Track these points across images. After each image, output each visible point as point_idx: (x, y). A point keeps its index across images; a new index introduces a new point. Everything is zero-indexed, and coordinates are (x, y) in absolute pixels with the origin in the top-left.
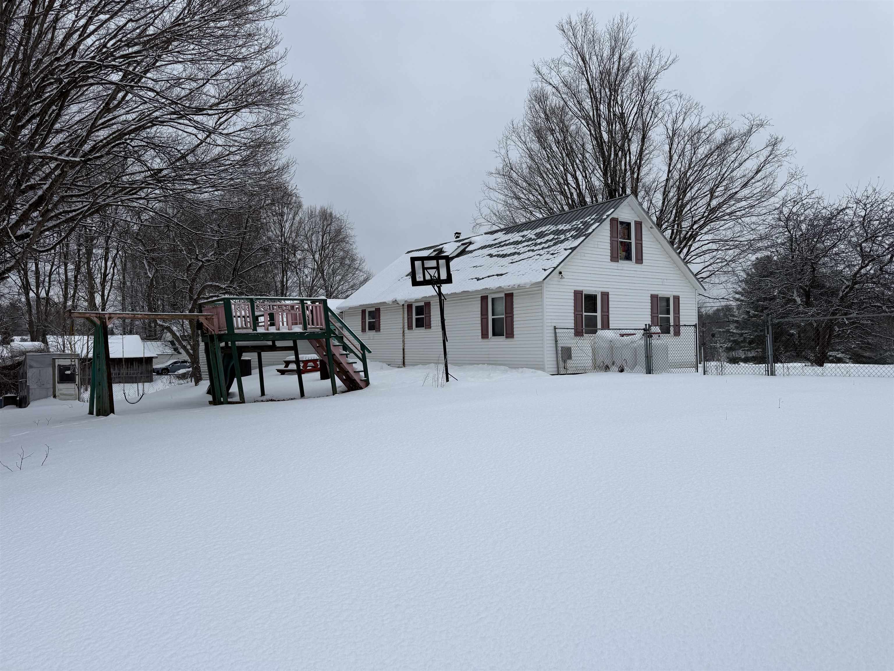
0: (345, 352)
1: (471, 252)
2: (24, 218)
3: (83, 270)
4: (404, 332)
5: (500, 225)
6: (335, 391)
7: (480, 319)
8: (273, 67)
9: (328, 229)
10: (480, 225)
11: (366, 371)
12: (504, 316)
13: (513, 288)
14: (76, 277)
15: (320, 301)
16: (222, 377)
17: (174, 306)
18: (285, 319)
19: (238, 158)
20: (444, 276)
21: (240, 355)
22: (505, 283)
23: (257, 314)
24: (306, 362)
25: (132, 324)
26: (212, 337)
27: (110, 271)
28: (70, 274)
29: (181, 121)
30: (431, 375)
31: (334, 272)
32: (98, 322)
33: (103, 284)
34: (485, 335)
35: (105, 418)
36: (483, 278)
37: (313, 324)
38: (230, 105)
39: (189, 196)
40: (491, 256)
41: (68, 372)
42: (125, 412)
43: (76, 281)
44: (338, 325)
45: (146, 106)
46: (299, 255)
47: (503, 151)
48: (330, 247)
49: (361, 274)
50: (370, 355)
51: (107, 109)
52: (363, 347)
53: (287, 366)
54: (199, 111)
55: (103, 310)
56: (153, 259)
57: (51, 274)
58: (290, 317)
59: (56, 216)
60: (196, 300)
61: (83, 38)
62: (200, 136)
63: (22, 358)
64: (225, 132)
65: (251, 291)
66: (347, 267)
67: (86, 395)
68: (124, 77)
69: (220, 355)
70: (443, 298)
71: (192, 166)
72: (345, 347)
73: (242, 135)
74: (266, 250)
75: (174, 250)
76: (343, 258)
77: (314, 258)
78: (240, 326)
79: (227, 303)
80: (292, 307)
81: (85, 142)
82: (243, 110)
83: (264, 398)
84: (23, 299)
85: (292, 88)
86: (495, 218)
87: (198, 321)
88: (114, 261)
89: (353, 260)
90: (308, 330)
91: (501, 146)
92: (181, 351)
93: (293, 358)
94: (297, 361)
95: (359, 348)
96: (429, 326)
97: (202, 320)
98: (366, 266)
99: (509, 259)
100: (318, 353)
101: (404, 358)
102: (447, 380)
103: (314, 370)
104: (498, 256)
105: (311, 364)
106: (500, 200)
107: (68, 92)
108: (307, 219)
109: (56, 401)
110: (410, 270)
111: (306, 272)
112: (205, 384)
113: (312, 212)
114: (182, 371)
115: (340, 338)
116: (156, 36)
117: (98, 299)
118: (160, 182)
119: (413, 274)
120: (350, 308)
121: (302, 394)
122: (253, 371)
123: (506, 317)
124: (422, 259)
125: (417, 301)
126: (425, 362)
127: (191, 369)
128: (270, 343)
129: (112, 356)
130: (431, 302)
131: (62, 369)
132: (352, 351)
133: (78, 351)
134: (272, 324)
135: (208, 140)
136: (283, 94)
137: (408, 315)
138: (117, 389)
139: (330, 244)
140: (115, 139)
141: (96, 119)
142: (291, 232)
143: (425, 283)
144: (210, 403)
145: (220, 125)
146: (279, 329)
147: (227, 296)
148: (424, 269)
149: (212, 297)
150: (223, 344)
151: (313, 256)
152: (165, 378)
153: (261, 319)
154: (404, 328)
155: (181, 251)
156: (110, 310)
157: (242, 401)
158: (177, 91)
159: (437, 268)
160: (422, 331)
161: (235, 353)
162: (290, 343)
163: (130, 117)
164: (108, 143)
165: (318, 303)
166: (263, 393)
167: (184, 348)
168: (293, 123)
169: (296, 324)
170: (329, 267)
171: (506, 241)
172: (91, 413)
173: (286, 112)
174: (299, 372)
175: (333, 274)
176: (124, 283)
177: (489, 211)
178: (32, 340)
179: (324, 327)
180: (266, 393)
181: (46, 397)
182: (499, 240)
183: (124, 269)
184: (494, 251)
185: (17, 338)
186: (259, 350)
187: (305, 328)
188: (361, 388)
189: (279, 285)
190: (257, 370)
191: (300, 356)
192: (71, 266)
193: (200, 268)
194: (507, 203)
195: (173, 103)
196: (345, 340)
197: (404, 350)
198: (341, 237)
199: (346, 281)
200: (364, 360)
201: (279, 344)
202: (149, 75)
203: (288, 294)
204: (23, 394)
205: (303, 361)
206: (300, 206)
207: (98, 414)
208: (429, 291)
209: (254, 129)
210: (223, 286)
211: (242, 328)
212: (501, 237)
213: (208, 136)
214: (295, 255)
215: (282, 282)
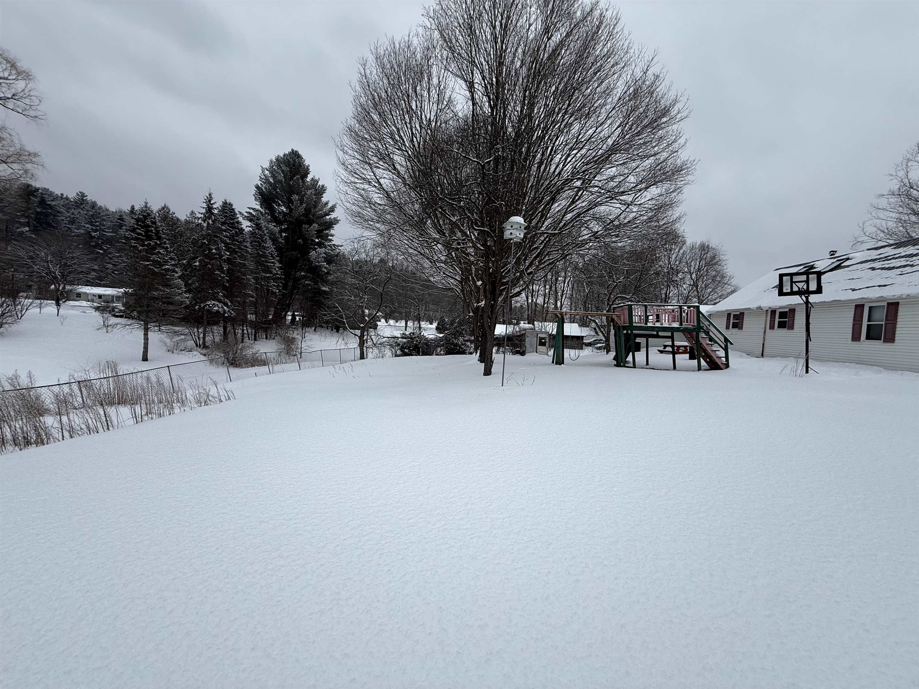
0: (710, 343)
1: (848, 266)
2: (531, 265)
3: (553, 289)
4: (765, 331)
5: (888, 241)
6: (699, 368)
7: (852, 324)
8: (675, 154)
9: (705, 256)
10: (862, 242)
11: (727, 357)
12: (883, 323)
13: (901, 297)
14: (549, 292)
15: (694, 307)
16: (623, 350)
17: (598, 309)
18: (667, 318)
19: (645, 218)
20: (813, 286)
21: (635, 339)
22: (889, 293)
23: (648, 314)
24: (679, 347)
25: (574, 317)
26: (619, 327)
27: (566, 289)
28: (547, 291)
29: (613, 201)
30: (790, 367)
31: (706, 286)
32: (560, 316)
33: (562, 296)
34: (856, 337)
35: (559, 366)
36: (860, 289)
37: (687, 322)
38: (643, 186)
39: (613, 245)
40: (873, 269)
41: (543, 341)
42: (568, 365)
43: (549, 294)
44: (707, 323)
45: (593, 196)
46: (680, 275)
47: (901, 174)
48: (705, 269)
49: (729, 287)
50: (732, 346)
51: (573, 202)
52: (726, 340)
53: (665, 348)
54: (623, 193)
55: (561, 310)
56: (589, 282)
57: (538, 291)
58: (670, 317)
59: (545, 262)
60: (611, 305)
61: (564, 166)
62: (623, 209)
63: (523, 332)
64: (639, 203)
65: (645, 300)
66: (717, 282)
67: (551, 353)
68: (583, 183)
69: (623, 338)
70: (810, 305)
71: (618, 227)
72: (711, 339)
73: (650, 203)
74: (657, 274)
75: (601, 276)
76: (715, 276)
77: (691, 277)
78: (637, 321)
79: (630, 308)
80: (673, 311)
81: (561, 222)
82: (652, 187)
83: (647, 367)
84: (526, 304)
85: (688, 166)
86: (882, 235)
87: (612, 317)
88: (568, 283)
89: (723, 277)
90: (683, 326)
91: (899, 168)
92: (600, 334)
93: (670, 343)
94: (673, 346)
95: (723, 341)
96: (792, 327)
97: (614, 317)
98: (734, 282)
99: (898, 271)
100: (688, 340)
101: (763, 350)
102: (807, 372)
103: (684, 352)
104: (882, 269)
105: (683, 348)
106: (891, 218)
107: (555, 197)
108: (689, 251)
109: (537, 354)
110: (778, 283)
111: (685, 287)
112: (613, 354)
113: (693, 246)
114: (599, 345)
115: (707, 333)
116: (602, 155)
117: (559, 304)
118: (597, 238)
119: (780, 287)
120: (717, 312)
121: (675, 368)
122: (641, 349)
123: (886, 324)
124: (791, 275)
125: (781, 308)
126: (784, 356)
127: (604, 345)
128: (655, 333)
129: (565, 334)
130: (796, 309)
131: (541, 339)
132: (716, 342)
133: (548, 330)
134: (657, 321)
135: (627, 210)
136: (681, 170)
137: (771, 318)
138: (566, 352)
139: (705, 267)
140: (575, 218)
141: (567, 209)
142: (676, 261)
143: (792, 293)
144: (615, 365)
145: (636, 199)
146: (662, 325)
147: (629, 303)
148: (792, 282)
149: (620, 303)
150: (625, 332)
151: (691, 276)
152: (590, 348)
153: (651, 317)
154: (765, 328)
155: (605, 277)
156: (564, 310)
157: (634, 366)
158: (612, 184)
159: (807, 282)
160: (784, 332)
161: (632, 337)
162: (669, 334)
163: (584, 204)
164: (573, 220)
165: (692, 308)
166: (647, 364)
167: (602, 332)
168: (686, 189)
169: (675, 321)
170: (703, 282)
171: (895, 255)
172: (553, 362)
173: (682, 183)
174: (674, 353)
175: (705, 288)
176: (572, 295)
177: (875, 229)
178: (528, 323)
179: (696, 324)
180: (649, 363)
181: (533, 352)
182: (887, 255)
183: (573, 288)
184: (877, 265)
185: (522, 322)
186: (647, 336)
187: (681, 324)
188: (722, 369)
189: (664, 296)
190: (645, 349)
191: (675, 342)
192: (547, 287)
193: (615, 286)
194: (901, 219)
195: (609, 191)
196: (711, 333)
197: (763, 344)
198: (715, 261)
199: (716, 292)
200: (726, 350)
201: (661, 334)
202: (596, 178)
203: (669, 301)
204: (524, 349)
205: (677, 346)
206: (685, 243)
207: (556, 364)
208: (797, 300)
209: (658, 198)
210: (628, 297)
211: (638, 323)
212: (889, 251)
213: (627, 207)
214: (677, 276)
215: (666, 293)
